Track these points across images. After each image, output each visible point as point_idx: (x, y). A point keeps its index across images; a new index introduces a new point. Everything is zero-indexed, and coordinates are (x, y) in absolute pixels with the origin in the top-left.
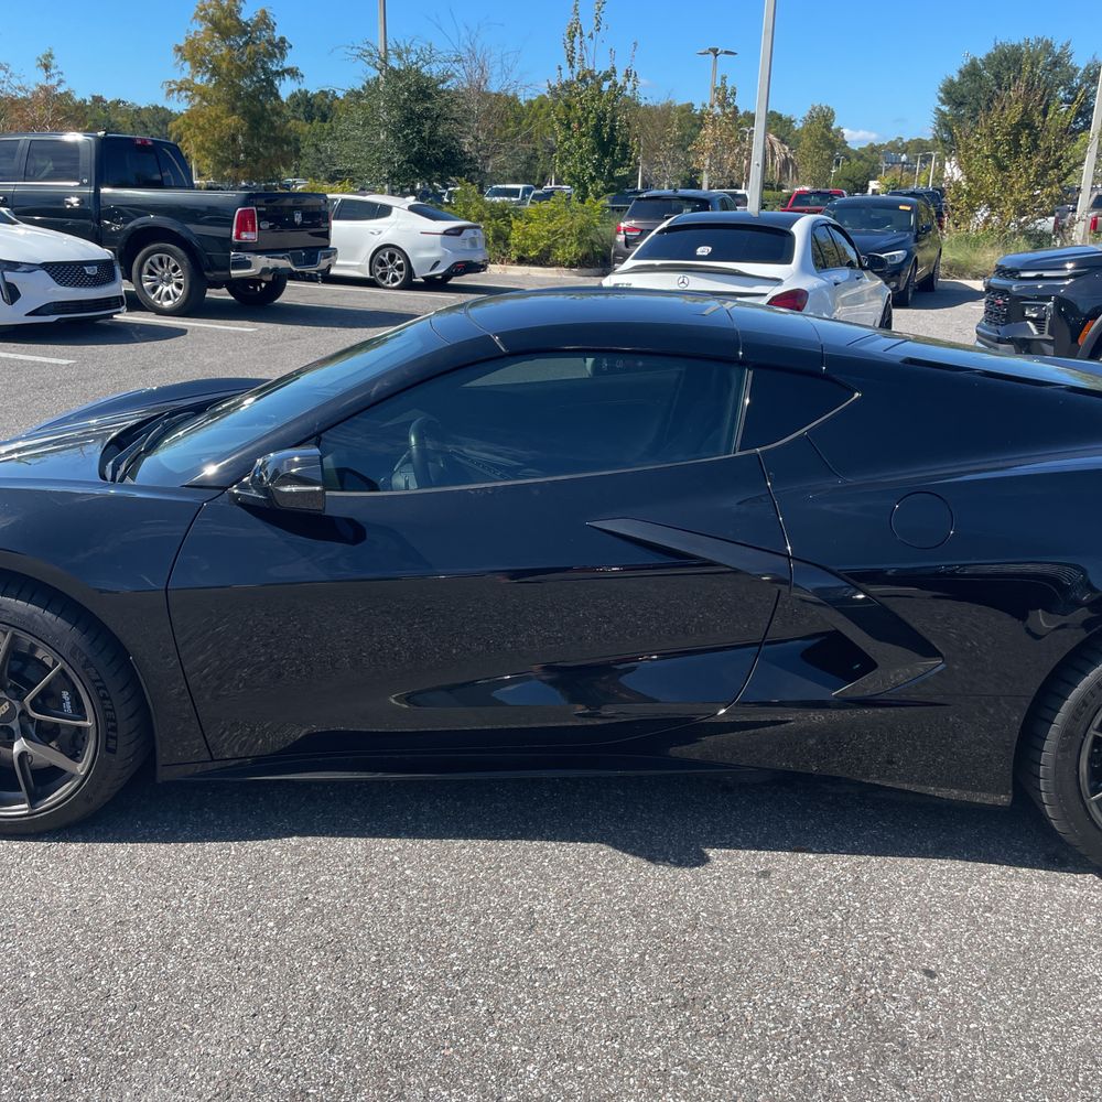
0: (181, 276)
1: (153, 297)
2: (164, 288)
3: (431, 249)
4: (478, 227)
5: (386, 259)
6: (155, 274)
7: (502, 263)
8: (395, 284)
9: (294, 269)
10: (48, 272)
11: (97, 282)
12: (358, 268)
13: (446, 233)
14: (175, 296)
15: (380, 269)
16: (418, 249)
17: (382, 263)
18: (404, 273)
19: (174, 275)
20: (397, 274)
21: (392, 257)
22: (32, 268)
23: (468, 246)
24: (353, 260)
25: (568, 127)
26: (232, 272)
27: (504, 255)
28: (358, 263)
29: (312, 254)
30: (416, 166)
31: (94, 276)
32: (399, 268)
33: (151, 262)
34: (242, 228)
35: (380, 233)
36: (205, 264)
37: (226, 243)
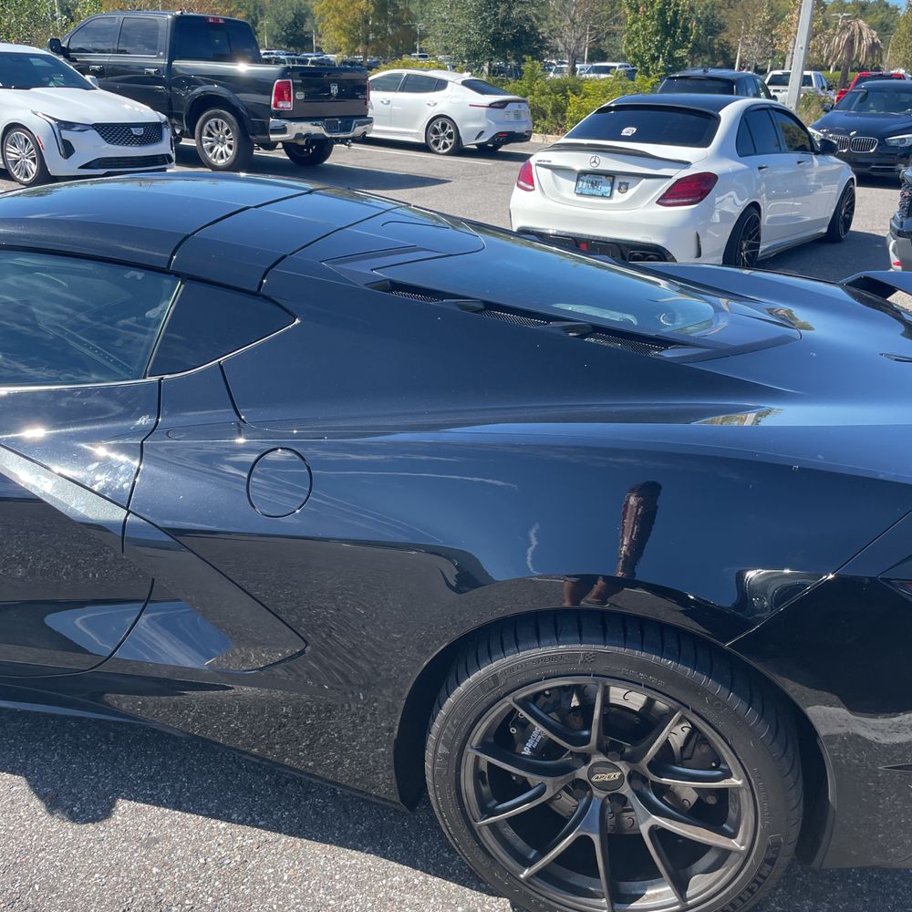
0: (231, 138)
1: (210, 155)
2: (219, 148)
3: (477, 120)
4: (524, 102)
5: (439, 128)
6: (212, 136)
7: (558, 134)
8: (445, 151)
9: (328, 135)
10: (98, 131)
11: (143, 141)
12: (416, 135)
13: (491, 106)
14: (227, 156)
15: (434, 136)
16: (466, 119)
17: (436, 132)
18: (453, 141)
19: (226, 137)
20: (448, 141)
21: (444, 126)
22: (84, 127)
23: (512, 118)
24: (412, 128)
25: (637, 11)
26: (271, 136)
27: (561, 126)
28: (416, 131)
29: (347, 122)
30: (493, 45)
31: (141, 136)
32: (450, 136)
33: (209, 126)
34: (280, 97)
35: (435, 104)
36: (251, 128)
37: (266, 111)
